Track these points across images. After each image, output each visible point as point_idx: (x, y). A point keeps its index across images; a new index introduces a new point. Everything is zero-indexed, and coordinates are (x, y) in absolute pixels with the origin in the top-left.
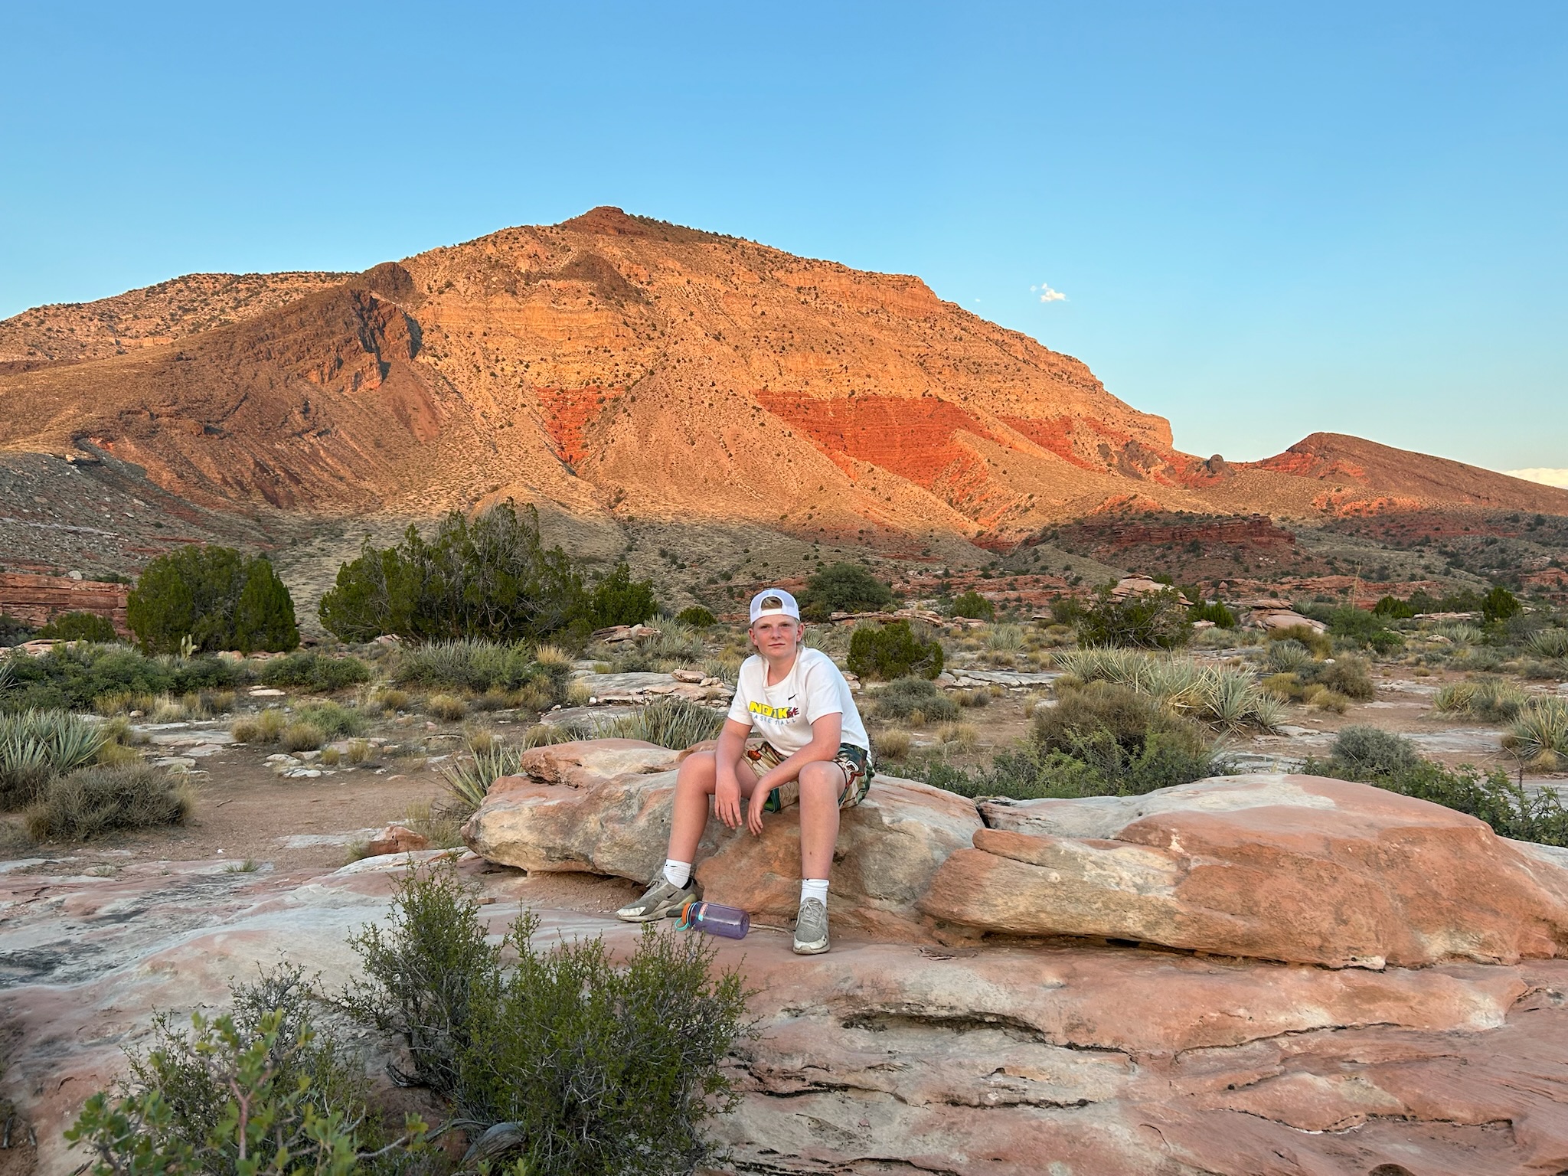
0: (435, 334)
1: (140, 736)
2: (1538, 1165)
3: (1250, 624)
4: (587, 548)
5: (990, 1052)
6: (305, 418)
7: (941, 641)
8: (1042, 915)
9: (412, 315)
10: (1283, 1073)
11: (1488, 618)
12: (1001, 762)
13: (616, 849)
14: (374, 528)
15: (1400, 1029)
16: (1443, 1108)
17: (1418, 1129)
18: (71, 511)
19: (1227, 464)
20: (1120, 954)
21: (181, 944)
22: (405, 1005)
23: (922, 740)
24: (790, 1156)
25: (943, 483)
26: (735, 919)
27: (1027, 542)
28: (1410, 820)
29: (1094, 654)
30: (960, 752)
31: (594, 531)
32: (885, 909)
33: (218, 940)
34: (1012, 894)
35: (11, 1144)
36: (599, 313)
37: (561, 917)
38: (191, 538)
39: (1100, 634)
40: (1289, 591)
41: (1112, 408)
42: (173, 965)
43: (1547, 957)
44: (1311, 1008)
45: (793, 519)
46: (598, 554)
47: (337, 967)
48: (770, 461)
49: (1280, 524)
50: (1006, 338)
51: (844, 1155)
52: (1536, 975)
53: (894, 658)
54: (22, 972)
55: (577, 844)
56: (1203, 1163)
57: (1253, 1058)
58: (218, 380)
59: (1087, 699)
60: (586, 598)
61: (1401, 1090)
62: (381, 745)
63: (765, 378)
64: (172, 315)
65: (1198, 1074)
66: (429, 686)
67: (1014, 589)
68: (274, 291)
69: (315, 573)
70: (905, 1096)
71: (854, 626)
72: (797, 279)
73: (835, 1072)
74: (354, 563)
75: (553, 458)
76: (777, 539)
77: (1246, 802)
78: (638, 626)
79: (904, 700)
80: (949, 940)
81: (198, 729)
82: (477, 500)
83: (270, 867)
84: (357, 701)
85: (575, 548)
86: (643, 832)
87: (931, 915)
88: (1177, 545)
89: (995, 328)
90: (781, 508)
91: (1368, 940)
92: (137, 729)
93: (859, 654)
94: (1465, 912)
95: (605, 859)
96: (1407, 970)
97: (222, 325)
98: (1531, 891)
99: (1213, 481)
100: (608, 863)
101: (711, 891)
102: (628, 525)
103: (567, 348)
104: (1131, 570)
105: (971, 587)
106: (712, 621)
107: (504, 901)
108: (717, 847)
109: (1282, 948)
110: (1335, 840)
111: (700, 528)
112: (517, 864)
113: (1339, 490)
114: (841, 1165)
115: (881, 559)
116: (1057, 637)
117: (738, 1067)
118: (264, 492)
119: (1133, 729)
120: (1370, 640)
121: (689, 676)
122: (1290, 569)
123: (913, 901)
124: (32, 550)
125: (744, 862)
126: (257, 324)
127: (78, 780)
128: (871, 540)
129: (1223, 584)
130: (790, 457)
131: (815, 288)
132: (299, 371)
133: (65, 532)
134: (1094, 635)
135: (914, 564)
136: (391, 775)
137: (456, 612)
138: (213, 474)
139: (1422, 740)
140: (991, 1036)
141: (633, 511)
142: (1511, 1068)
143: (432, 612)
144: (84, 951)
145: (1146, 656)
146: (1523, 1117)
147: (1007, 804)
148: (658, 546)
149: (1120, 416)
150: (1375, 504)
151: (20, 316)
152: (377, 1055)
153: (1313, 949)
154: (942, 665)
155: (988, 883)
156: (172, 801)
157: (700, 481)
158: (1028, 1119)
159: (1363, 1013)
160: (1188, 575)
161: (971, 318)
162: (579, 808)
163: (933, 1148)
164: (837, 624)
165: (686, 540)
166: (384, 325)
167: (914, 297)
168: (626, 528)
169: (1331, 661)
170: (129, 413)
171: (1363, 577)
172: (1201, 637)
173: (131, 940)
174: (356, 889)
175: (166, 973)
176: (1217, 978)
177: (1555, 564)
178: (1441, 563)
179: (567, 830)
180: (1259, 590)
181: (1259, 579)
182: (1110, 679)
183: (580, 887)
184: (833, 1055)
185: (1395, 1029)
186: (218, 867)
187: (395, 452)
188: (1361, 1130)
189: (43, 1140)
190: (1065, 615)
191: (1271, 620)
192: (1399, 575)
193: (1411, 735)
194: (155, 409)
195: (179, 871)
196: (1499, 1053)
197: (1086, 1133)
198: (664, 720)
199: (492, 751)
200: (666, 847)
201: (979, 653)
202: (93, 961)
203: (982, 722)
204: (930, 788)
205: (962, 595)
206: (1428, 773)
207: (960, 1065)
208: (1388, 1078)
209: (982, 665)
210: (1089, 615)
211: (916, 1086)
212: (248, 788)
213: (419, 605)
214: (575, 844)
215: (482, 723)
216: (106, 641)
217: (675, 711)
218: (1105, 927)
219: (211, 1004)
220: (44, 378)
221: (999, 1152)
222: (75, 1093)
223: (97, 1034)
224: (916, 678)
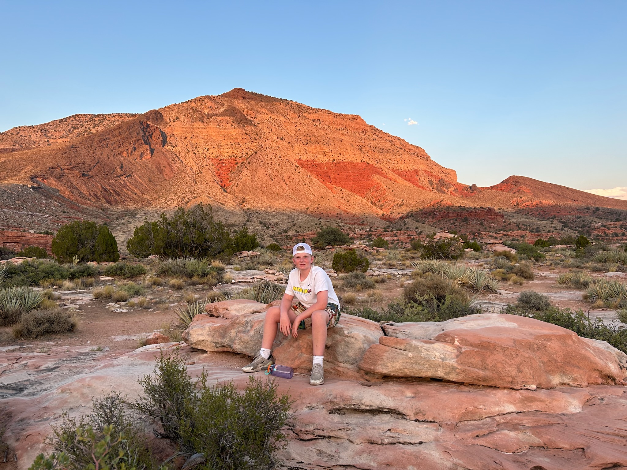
0: (172, 138)
1: (57, 296)
2: (594, 466)
3: (487, 250)
4: (232, 220)
5: (385, 423)
6: (122, 170)
7: (368, 257)
8: (406, 370)
9: (163, 130)
10: (497, 430)
11: (578, 247)
12: (391, 306)
13: (242, 343)
14: (148, 213)
15: (542, 413)
16: (558, 443)
17: (549, 452)
18: (30, 207)
19: (478, 188)
20: (435, 384)
21: (72, 381)
22: (160, 406)
23: (361, 296)
24: (308, 464)
25: (369, 195)
26: (288, 371)
27: (401, 218)
28: (546, 332)
29: (427, 262)
30: (375, 301)
31: (234, 214)
32: (345, 367)
33: (88, 380)
34: (394, 362)
35: (7, 460)
36: (236, 130)
37: (220, 370)
38: (77, 217)
39: (429, 254)
40: (502, 237)
41: (434, 166)
42: (70, 390)
43: (598, 384)
44: (508, 405)
45: (311, 209)
46: (236, 223)
47: (134, 390)
48: (302, 187)
49: (499, 211)
50: (393, 139)
51: (329, 463)
52: (594, 391)
53: (350, 264)
54: (11, 392)
55: (227, 341)
56: (467, 466)
57: (486, 424)
58: (87, 155)
59: (424, 281)
60: (231, 241)
61: (542, 436)
62: (151, 299)
63: (300, 155)
64: (69, 130)
65: (465, 431)
66: (170, 276)
67: (396, 236)
68: (109, 121)
69: (126, 231)
70: (353, 440)
71: (335, 251)
72: (312, 117)
73: (326, 431)
74: (141, 227)
75: (218, 186)
76: (305, 217)
77: (484, 325)
78: (251, 251)
79: (354, 281)
80: (370, 379)
81: (80, 293)
82: (188, 202)
83: (108, 349)
84: (142, 282)
85: (226, 221)
86: (252, 337)
87: (363, 370)
88: (459, 219)
89: (389, 135)
90: (306, 205)
91: (530, 378)
92: (56, 293)
93: (337, 263)
94: (567, 367)
95: (237, 347)
96: (545, 390)
97: (89, 134)
98: (592, 359)
99: (473, 194)
100: (239, 349)
101: (278, 360)
102: (247, 212)
103: (223, 143)
104: (441, 229)
105: (380, 236)
106: (280, 249)
107: (199, 363)
108: (281, 343)
109: (497, 382)
110: (517, 340)
111: (275, 213)
112: (204, 348)
113: (521, 198)
114: (328, 468)
115: (345, 225)
116: (413, 255)
117: (289, 429)
118: (105, 199)
119: (441, 293)
120: (533, 256)
121: (271, 272)
122: (502, 228)
123: (356, 364)
124: (15, 222)
125: (291, 349)
126: (102, 133)
127: (33, 315)
128: (341, 217)
129: (476, 234)
130: (310, 185)
131: (319, 120)
132: (119, 152)
133: (27, 215)
134: (426, 255)
135: (358, 226)
136: (155, 311)
137: (180, 246)
138: (86, 192)
139: (552, 296)
140: (386, 417)
141: (249, 206)
142: (584, 428)
143: (171, 246)
144: (35, 384)
145: (446, 263)
146: (589, 447)
147: (392, 325)
148: (259, 220)
149: (437, 170)
150: (535, 203)
151: (10, 130)
152: (149, 425)
153: (509, 382)
154: (368, 267)
155: (385, 358)
156: (70, 322)
157: (275, 195)
158: (400, 449)
159: (528, 407)
160: (463, 230)
161: (379, 131)
162: (227, 327)
163: (363, 461)
164: (328, 250)
165: (270, 217)
166: (152, 134)
167: (357, 123)
168: (246, 213)
169: (518, 264)
170: (52, 168)
171: (530, 231)
172: (468, 255)
173: (54, 379)
174: (141, 358)
175: (67, 393)
176: (472, 394)
177: (603, 226)
178: (560, 226)
179: (223, 335)
180: (490, 236)
181: (490, 232)
182: (432, 272)
183: (229, 358)
184: (325, 424)
185: (540, 413)
186: (87, 349)
187: (156, 183)
188: (527, 452)
189: (19, 459)
190: (416, 247)
191: (495, 248)
192: (544, 230)
193: (548, 293)
194: (63, 167)
195: (72, 351)
196: (580, 422)
197: (422, 455)
198: (261, 291)
199: (194, 303)
200: (261, 343)
201: (383, 262)
202: (39, 388)
203: (384, 289)
204: (363, 319)
205: (376, 239)
206: (553, 311)
207: (374, 428)
208: (537, 432)
209: (384, 266)
210: (425, 247)
211: (357, 436)
212: (99, 317)
213: (166, 244)
214: (226, 341)
215: (190, 290)
216: (44, 258)
217: (265, 286)
218: (429, 374)
219: (85, 405)
220: (19, 155)
221: (389, 462)
222: (32, 440)
223: (40, 417)
224: (358, 272)
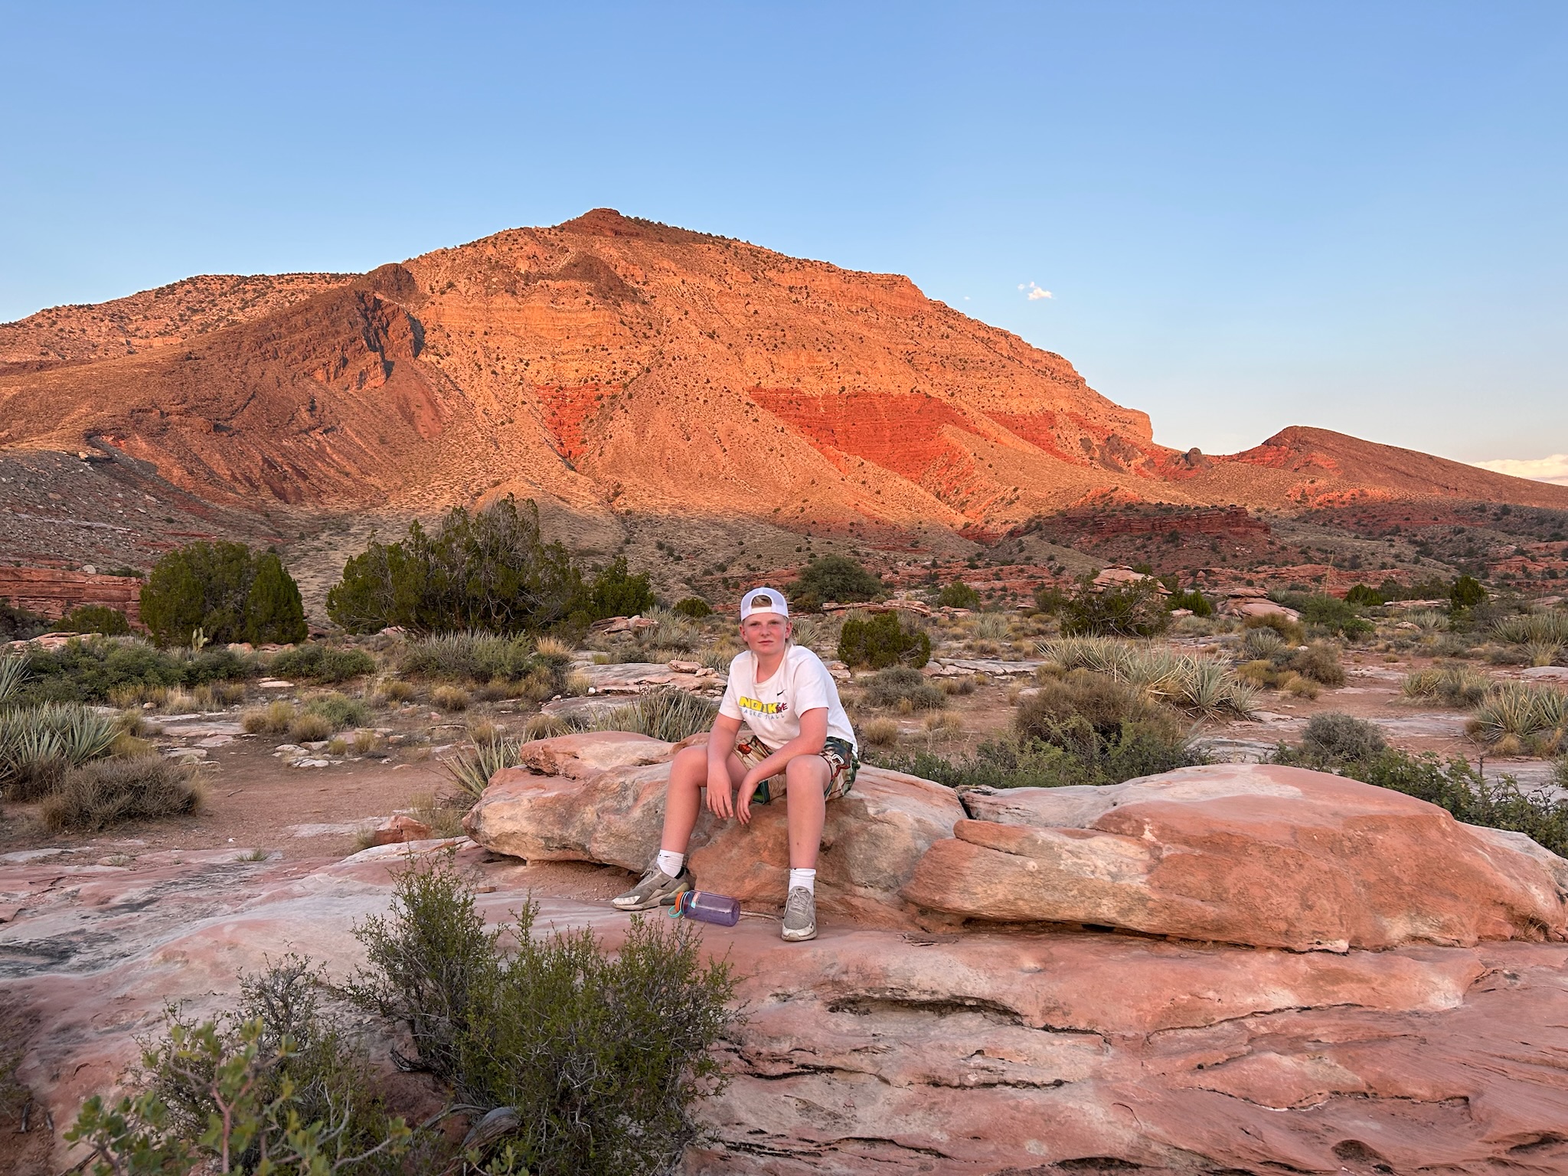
0: (437, 333)
1: (153, 728)
2: (1492, 1140)
3: (1226, 612)
4: (587, 541)
5: (970, 1034)
6: (312, 416)
7: (929, 631)
8: (1021, 903)
9: (414, 315)
10: (1250, 1053)
11: (1456, 606)
12: (985, 750)
13: (612, 839)
14: (380, 523)
15: (1362, 1009)
16: (1403, 1085)
17: (1379, 1106)
18: (85, 507)
19: (1206, 457)
20: (1095, 939)
21: (190, 933)
22: (408, 992)
23: (910, 727)
24: (778, 1136)
25: (931, 477)
26: (726, 908)
27: (1012, 534)
28: (1373, 808)
29: (1076, 642)
30: (946, 738)
31: (592, 524)
32: (868, 896)
33: (228, 929)
34: (991, 883)
35: (29, 1128)
36: (596, 313)
37: (559, 906)
38: (202, 533)
39: (1082, 623)
40: (1265, 580)
41: (1094, 403)
42: (184, 954)
43: (1505, 939)
44: (1278, 989)
45: (786, 512)
46: (597, 546)
47: (342, 956)
48: (763, 456)
49: (1256, 515)
50: (991, 336)
51: (830, 1134)
52: (1494, 957)
53: (883, 647)
54: (38, 960)
55: (574, 834)
56: (1173, 1140)
57: (1222, 1038)
58: (226, 378)
59: (1068, 687)
60: (585, 591)
61: (1362, 1068)
62: (386, 735)
63: (758, 375)
64: (181, 315)
65: (1169, 1054)
66: (433, 677)
67: (999, 579)
68: (280, 291)
69: (323, 567)
70: (888, 1077)
71: (845, 616)
72: (788, 280)
73: (821, 1055)
74: (360, 557)
75: (554, 454)
76: (771, 532)
77: (1217, 792)
78: (636, 618)
79: (892, 688)
80: (932, 927)
81: (210, 720)
82: (479, 494)
83: (279, 856)
84: (363, 692)
85: (574, 541)
86: (638, 823)
87: (914, 903)
88: (1157, 535)
89: (981, 326)
90: (774, 501)
91: (1333, 924)
92: (150, 720)
93: (850, 644)
94: (1426, 897)
95: (601, 849)
96: (1369, 953)
97: (229, 325)
98: (1489, 876)
99: (1191, 474)
100: (604, 853)
102: (626, 519)
103: (566, 346)
104: (1112, 560)
105: (958, 578)
106: (707, 611)
107: (504, 889)
108: (709, 838)
109: (1250, 932)
110: (1301, 828)
111: (695, 521)
112: (517, 853)
113: (1313, 482)
114: (827, 1145)
115: (871, 551)
116: (1041, 626)
117: (728, 1050)
118: (272, 488)
119: (1111, 717)
120: (1341, 627)
121: (685, 666)
122: (1266, 558)
123: (897, 889)
124: (47, 545)
125: (735, 851)
126: (264, 324)
127: (93, 772)
128: (861, 532)
129: (1201, 573)
130: (782, 452)
131: (806, 287)
132: (306, 370)
133: (78, 528)
134: (1076, 624)
135: (903, 555)
136: (396, 764)
137: (460, 605)
138: (224, 472)
139: (1390, 725)
140: (971, 1020)
141: (631, 505)
142: (1468, 1047)
143: (436, 605)
144: (98, 940)
145: (1125, 644)
146: (1480, 1094)
147: (988, 794)
148: (656, 538)
149: (1101, 411)
150: (1347, 495)
151: (32, 317)
152: (381, 1041)
153: (1280, 933)
154: (929, 654)
155: (969, 872)
156: (184, 792)
157: (695, 476)
158: (1004, 1098)
159: (1327, 994)
160: (1167, 565)
161: (958, 316)
162: (576, 799)
163: (915, 1128)
164: (828, 614)
165: (682, 533)
166: (388, 324)
167: (902, 296)
168: (624, 522)
169: (1304, 648)
170: (140, 411)
171: (1336, 565)
172: (1179, 625)
173: (144, 929)
174: (361, 878)
175: (177, 962)
176: (1188, 962)
177: (1520, 552)
178: (1410, 552)
179: (565, 820)
180: (1235, 579)
181: (1236, 569)
182: (1091, 667)
183: (578, 875)
184: (819, 1037)
185: (1358, 1009)
186: (228, 857)
187: (399, 448)
188: (1324, 1107)
189: (59, 1124)
190: (1048, 605)
191: (1246, 608)
192: (1370, 564)
193: (1379, 719)
194: (166, 408)
195: (191, 861)
196: (1457, 1033)
197: (1062, 1112)
198: (659, 711)
199: (494, 742)
200: (660, 837)
201: (966, 642)
202: (108, 950)
203: (967, 710)
204: (914, 778)
205: (950, 585)
206: (1393, 761)
207: (941, 1047)
208: (1350, 1057)
209: (968, 654)
210: (1071, 605)
211: (899, 1067)
212: (258, 778)
213: (424, 598)
214: (573, 834)
215: (484, 713)
216: (120, 634)
217: (671, 700)
218: (1080, 914)
219: (221, 992)
220: (57, 378)
221: (978, 1131)
222: (91, 1079)
223: (111, 1021)
224: (904, 668)
